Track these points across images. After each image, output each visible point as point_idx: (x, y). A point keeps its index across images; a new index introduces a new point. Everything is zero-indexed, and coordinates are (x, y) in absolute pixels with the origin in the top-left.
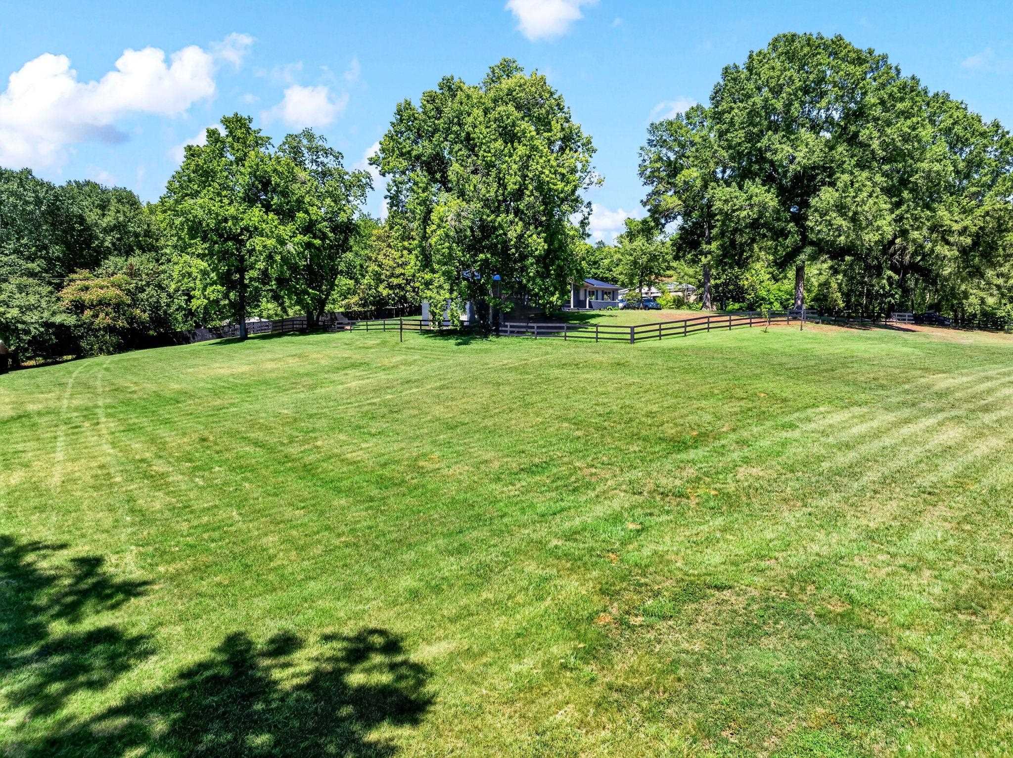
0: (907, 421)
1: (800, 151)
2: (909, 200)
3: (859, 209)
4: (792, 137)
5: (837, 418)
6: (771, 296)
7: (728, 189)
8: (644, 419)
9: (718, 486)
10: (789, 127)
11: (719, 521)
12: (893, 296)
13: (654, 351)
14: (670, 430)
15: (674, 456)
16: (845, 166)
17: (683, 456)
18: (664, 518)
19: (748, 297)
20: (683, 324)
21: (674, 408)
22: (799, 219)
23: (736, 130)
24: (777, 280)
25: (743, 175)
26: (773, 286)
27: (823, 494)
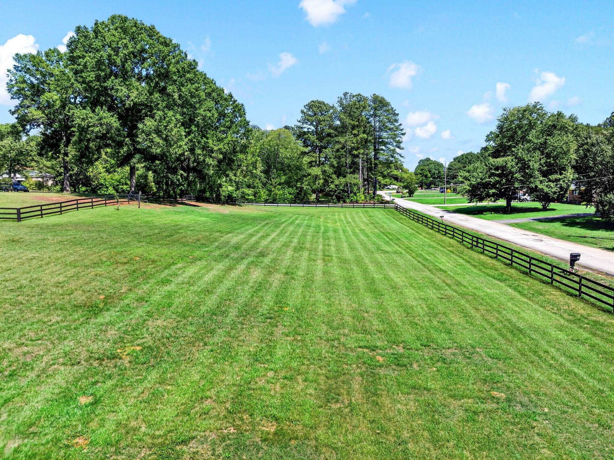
0: (230, 268)
1: (133, 92)
2: (195, 131)
3: (169, 134)
4: (127, 83)
5: (191, 271)
6: (107, 183)
7: (84, 111)
8: (54, 290)
9: (140, 341)
10: (125, 75)
11: (154, 375)
12: (183, 185)
13: (41, 228)
14: (80, 297)
15: (93, 320)
16: (159, 106)
17: (100, 320)
18: (109, 383)
19: (93, 184)
20: (59, 205)
21: (77, 276)
22: (132, 136)
23: (88, 71)
24: (110, 173)
25: (94, 104)
26: (108, 177)
27: (213, 332)
